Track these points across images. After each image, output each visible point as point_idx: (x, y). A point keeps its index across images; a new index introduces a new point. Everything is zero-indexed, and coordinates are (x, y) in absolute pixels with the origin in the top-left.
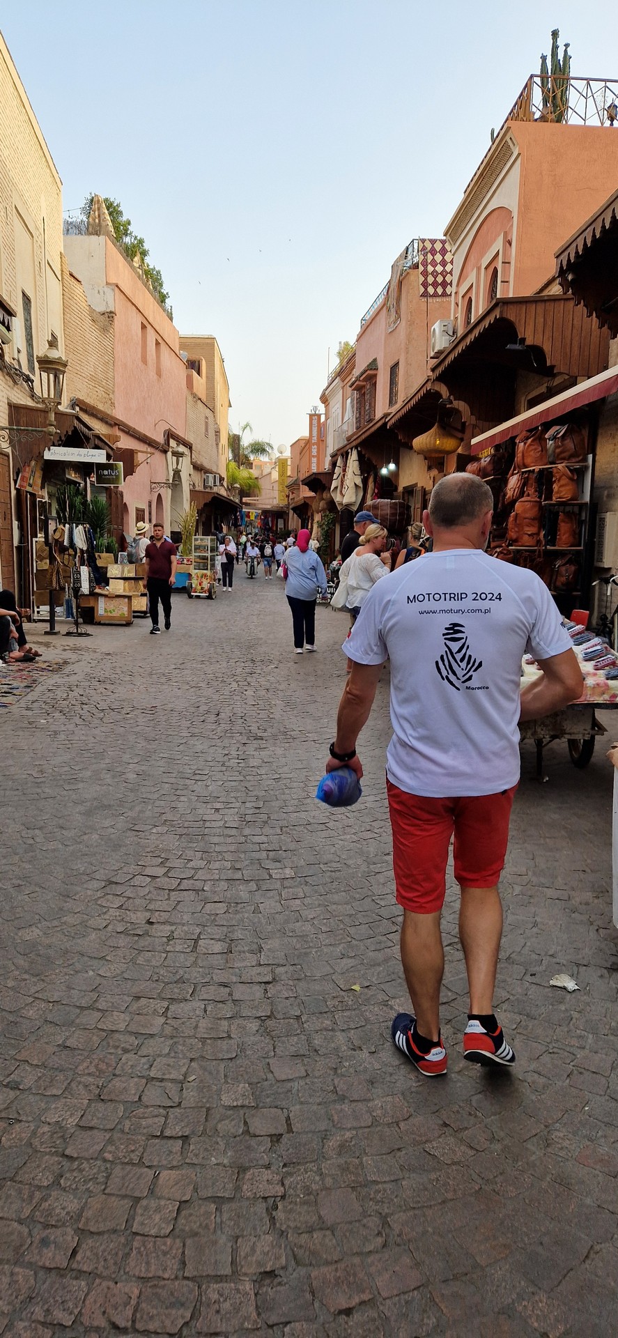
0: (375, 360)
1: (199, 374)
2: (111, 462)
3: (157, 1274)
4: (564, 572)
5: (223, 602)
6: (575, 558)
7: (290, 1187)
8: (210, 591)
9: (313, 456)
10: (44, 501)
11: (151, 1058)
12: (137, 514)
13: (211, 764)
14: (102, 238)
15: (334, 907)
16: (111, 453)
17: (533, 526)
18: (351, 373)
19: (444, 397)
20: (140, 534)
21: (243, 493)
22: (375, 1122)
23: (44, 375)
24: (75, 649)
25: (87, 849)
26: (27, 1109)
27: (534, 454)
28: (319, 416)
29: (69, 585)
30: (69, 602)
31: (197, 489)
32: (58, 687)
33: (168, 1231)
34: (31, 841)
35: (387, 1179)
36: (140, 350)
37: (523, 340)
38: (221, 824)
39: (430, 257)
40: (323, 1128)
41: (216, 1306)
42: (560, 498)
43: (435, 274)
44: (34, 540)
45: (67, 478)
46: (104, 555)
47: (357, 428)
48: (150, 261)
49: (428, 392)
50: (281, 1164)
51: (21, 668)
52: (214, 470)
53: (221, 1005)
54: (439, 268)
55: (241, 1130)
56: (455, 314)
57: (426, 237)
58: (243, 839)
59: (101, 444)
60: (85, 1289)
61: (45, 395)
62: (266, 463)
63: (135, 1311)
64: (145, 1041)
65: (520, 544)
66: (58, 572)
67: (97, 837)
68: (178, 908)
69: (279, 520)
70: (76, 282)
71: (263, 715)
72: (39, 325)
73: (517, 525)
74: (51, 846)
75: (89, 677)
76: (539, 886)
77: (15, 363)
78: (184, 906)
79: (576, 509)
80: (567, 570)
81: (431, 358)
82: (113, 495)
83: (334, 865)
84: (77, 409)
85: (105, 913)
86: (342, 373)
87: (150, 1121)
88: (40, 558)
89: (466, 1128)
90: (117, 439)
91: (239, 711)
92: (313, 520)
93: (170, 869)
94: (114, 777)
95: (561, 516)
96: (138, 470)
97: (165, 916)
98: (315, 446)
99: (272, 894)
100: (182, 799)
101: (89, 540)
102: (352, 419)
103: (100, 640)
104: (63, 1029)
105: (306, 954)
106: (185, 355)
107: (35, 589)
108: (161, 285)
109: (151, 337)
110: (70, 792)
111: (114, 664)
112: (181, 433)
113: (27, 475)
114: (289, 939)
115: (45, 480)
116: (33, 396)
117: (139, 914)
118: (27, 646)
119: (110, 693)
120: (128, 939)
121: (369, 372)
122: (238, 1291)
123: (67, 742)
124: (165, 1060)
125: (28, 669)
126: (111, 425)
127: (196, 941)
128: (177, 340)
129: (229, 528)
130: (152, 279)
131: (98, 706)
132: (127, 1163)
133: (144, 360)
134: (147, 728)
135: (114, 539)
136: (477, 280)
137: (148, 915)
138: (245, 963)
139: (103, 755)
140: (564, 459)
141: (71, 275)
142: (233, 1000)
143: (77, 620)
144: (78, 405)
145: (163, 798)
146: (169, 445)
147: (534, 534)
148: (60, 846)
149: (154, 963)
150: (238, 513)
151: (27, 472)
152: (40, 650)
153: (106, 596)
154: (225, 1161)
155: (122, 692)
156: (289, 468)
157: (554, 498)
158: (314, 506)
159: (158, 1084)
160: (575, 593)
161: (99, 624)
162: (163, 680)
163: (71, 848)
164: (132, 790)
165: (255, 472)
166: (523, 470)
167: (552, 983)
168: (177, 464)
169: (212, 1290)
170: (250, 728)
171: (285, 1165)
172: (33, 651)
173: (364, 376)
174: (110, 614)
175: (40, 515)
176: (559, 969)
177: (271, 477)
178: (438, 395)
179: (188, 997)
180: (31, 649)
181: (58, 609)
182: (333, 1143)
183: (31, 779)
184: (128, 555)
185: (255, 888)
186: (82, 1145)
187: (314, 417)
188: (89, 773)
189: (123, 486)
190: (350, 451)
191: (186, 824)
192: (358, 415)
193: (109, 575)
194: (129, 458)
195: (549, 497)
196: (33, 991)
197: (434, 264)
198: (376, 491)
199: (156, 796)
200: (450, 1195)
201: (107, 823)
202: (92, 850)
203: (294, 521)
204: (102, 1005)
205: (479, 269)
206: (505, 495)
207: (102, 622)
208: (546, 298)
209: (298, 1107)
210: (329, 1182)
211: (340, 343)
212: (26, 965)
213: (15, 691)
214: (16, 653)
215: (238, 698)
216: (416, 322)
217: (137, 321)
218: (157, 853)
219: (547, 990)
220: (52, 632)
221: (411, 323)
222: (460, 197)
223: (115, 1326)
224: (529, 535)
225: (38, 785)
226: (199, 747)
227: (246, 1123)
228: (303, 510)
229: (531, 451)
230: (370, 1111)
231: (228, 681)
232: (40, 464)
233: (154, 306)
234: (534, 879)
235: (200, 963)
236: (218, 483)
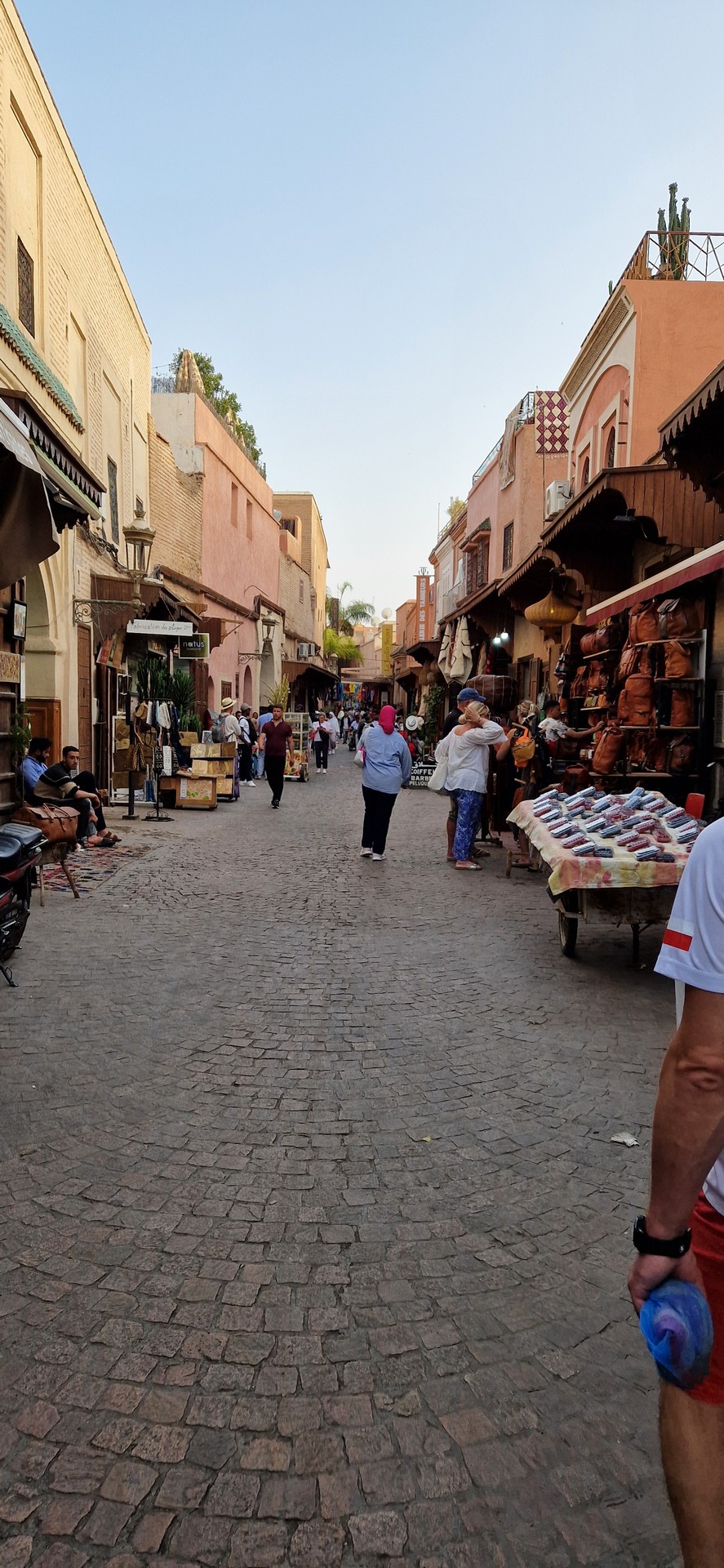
0: (488, 520)
1: (293, 534)
2: (197, 633)
3: (242, 1328)
4: (679, 754)
5: (316, 786)
6: (690, 738)
7: (355, 1278)
8: (301, 773)
9: (422, 623)
10: (124, 676)
11: (237, 1188)
12: (223, 688)
13: (297, 948)
14: (192, 395)
15: (412, 1075)
16: (197, 624)
17: (645, 704)
18: (463, 532)
19: (557, 566)
20: (226, 711)
21: (343, 662)
22: (433, 1236)
23: (131, 546)
24: (156, 835)
25: (174, 1023)
26: (130, 1220)
27: (647, 628)
28: (428, 578)
29: (150, 766)
30: (149, 784)
31: (289, 660)
32: (139, 872)
33: (251, 1303)
34: (120, 1015)
35: (440, 1275)
36: (229, 512)
37: (632, 512)
38: (306, 1002)
39: (547, 411)
40: (388, 1240)
41: (290, 1349)
42: (673, 675)
43: (552, 429)
44: (114, 717)
45: (149, 651)
46: (187, 734)
47: (468, 594)
48: (243, 416)
49: (539, 560)
50: (349, 1264)
51: (100, 853)
52: (310, 638)
53: (300, 1150)
54: (557, 423)
55: (315, 1240)
56: (572, 474)
57: (543, 390)
58: (327, 1017)
59: (186, 615)
60: (184, 1336)
61: (131, 567)
62: (368, 629)
63: (225, 1350)
64: (232, 1175)
65: (631, 723)
66: (139, 752)
67: (184, 1012)
68: (262, 1073)
69: (383, 693)
70: (163, 443)
71: (354, 902)
72: (124, 491)
73: (627, 703)
74: (141, 1018)
75: (172, 863)
76: (617, 1062)
77: (99, 533)
78: (268, 1072)
79: (692, 686)
80: (682, 751)
81: (547, 521)
82: (198, 667)
83: (416, 1040)
84: (162, 577)
85: (193, 1076)
86: (453, 531)
87: (237, 1231)
88: (120, 737)
89: (515, 1244)
90: (203, 608)
91: (329, 898)
92: (420, 693)
93: (255, 1041)
94: (199, 959)
95: (675, 694)
96: (225, 641)
97: (249, 1080)
98: (424, 611)
99: (353, 1064)
100: (268, 980)
101: (173, 718)
102: (463, 583)
103: (183, 825)
104: (158, 1164)
105: (382, 1113)
106: (278, 514)
107: (113, 770)
108: (254, 441)
109: (242, 496)
110: (157, 972)
111: (198, 850)
112: (272, 599)
113: (108, 649)
114: (367, 1101)
115: (126, 653)
116: (116, 566)
117: (225, 1078)
118: (106, 831)
119: (193, 879)
120: (215, 1098)
121: (481, 533)
122: (308, 1341)
123: (151, 926)
124: (249, 1189)
125: (107, 855)
126: (197, 593)
127: (279, 1101)
128: (271, 500)
129: (326, 704)
130: (244, 436)
131: (181, 891)
132: (217, 1259)
133: (234, 523)
134: (232, 914)
135: (198, 715)
136: (593, 438)
137: (234, 1078)
138: (325, 1118)
139: (188, 939)
140: (676, 634)
141: (159, 436)
142: (312, 1147)
143: (158, 804)
144: (162, 573)
145: (248, 978)
146: (259, 613)
147: (646, 712)
148: (148, 1020)
149: (239, 1116)
150: (335, 686)
151: (108, 646)
152: (120, 835)
153: (188, 778)
154: (301, 1260)
155: (206, 878)
156: (394, 634)
157: (666, 675)
158: (421, 679)
159: (243, 1205)
160: (692, 776)
161: (180, 808)
162: (249, 866)
163: (159, 1021)
164: (217, 972)
165: (355, 640)
166: (637, 645)
167: (613, 1139)
168: (268, 634)
169: (288, 1341)
170: (339, 914)
171: (352, 1264)
172: (112, 835)
173: (476, 537)
174: (192, 798)
175: (121, 691)
176: (624, 1127)
177: (373, 645)
178: (550, 563)
179: (271, 1143)
180: (110, 833)
181: (137, 793)
182: (395, 1250)
183: (116, 959)
184: (213, 733)
185: (337, 1058)
186: (174, 1245)
187: (422, 579)
188: (174, 956)
189: (208, 659)
190: (459, 618)
191: (271, 1002)
192: (469, 579)
193: (192, 756)
194: (215, 629)
195: (662, 674)
196: (129, 1135)
197: (551, 418)
198: (488, 662)
199: (241, 977)
200: (492, 1287)
201: (193, 1000)
202: (179, 1023)
203: (400, 695)
204: (192, 1146)
205: (596, 428)
206: (618, 671)
207: (184, 806)
208: (656, 468)
209: (366, 1224)
210: (389, 1275)
211: (452, 498)
212: (122, 1116)
213: (95, 876)
214: (95, 838)
215: (329, 885)
216: (532, 480)
217: (227, 481)
218: (243, 1027)
219: (607, 1145)
220: (130, 817)
221: (526, 482)
222: (578, 350)
223: (209, 1359)
224: (640, 714)
225: (124, 965)
226: (286, 933)
227: (319, 1235)
228: (409, 682)
229: (644, 624)
230: (430, 1229)
231: (319, 867)
232: (122, 637)
233: (246, 464)
234: (614, 1056)
235: (282, 1117)
236: (313, 653)
